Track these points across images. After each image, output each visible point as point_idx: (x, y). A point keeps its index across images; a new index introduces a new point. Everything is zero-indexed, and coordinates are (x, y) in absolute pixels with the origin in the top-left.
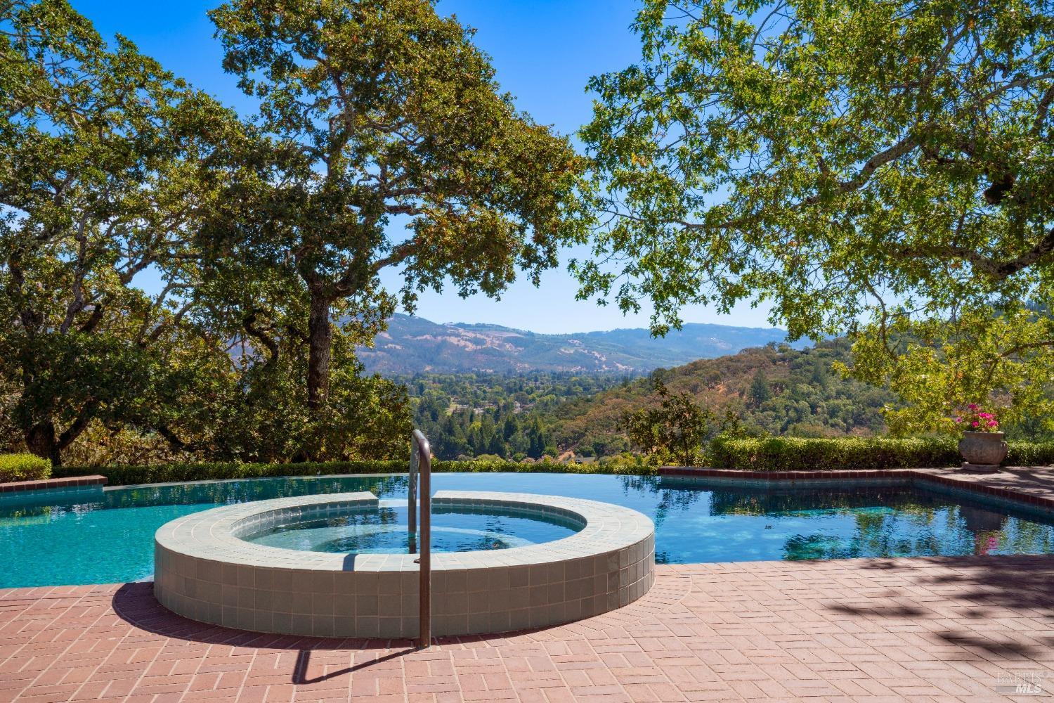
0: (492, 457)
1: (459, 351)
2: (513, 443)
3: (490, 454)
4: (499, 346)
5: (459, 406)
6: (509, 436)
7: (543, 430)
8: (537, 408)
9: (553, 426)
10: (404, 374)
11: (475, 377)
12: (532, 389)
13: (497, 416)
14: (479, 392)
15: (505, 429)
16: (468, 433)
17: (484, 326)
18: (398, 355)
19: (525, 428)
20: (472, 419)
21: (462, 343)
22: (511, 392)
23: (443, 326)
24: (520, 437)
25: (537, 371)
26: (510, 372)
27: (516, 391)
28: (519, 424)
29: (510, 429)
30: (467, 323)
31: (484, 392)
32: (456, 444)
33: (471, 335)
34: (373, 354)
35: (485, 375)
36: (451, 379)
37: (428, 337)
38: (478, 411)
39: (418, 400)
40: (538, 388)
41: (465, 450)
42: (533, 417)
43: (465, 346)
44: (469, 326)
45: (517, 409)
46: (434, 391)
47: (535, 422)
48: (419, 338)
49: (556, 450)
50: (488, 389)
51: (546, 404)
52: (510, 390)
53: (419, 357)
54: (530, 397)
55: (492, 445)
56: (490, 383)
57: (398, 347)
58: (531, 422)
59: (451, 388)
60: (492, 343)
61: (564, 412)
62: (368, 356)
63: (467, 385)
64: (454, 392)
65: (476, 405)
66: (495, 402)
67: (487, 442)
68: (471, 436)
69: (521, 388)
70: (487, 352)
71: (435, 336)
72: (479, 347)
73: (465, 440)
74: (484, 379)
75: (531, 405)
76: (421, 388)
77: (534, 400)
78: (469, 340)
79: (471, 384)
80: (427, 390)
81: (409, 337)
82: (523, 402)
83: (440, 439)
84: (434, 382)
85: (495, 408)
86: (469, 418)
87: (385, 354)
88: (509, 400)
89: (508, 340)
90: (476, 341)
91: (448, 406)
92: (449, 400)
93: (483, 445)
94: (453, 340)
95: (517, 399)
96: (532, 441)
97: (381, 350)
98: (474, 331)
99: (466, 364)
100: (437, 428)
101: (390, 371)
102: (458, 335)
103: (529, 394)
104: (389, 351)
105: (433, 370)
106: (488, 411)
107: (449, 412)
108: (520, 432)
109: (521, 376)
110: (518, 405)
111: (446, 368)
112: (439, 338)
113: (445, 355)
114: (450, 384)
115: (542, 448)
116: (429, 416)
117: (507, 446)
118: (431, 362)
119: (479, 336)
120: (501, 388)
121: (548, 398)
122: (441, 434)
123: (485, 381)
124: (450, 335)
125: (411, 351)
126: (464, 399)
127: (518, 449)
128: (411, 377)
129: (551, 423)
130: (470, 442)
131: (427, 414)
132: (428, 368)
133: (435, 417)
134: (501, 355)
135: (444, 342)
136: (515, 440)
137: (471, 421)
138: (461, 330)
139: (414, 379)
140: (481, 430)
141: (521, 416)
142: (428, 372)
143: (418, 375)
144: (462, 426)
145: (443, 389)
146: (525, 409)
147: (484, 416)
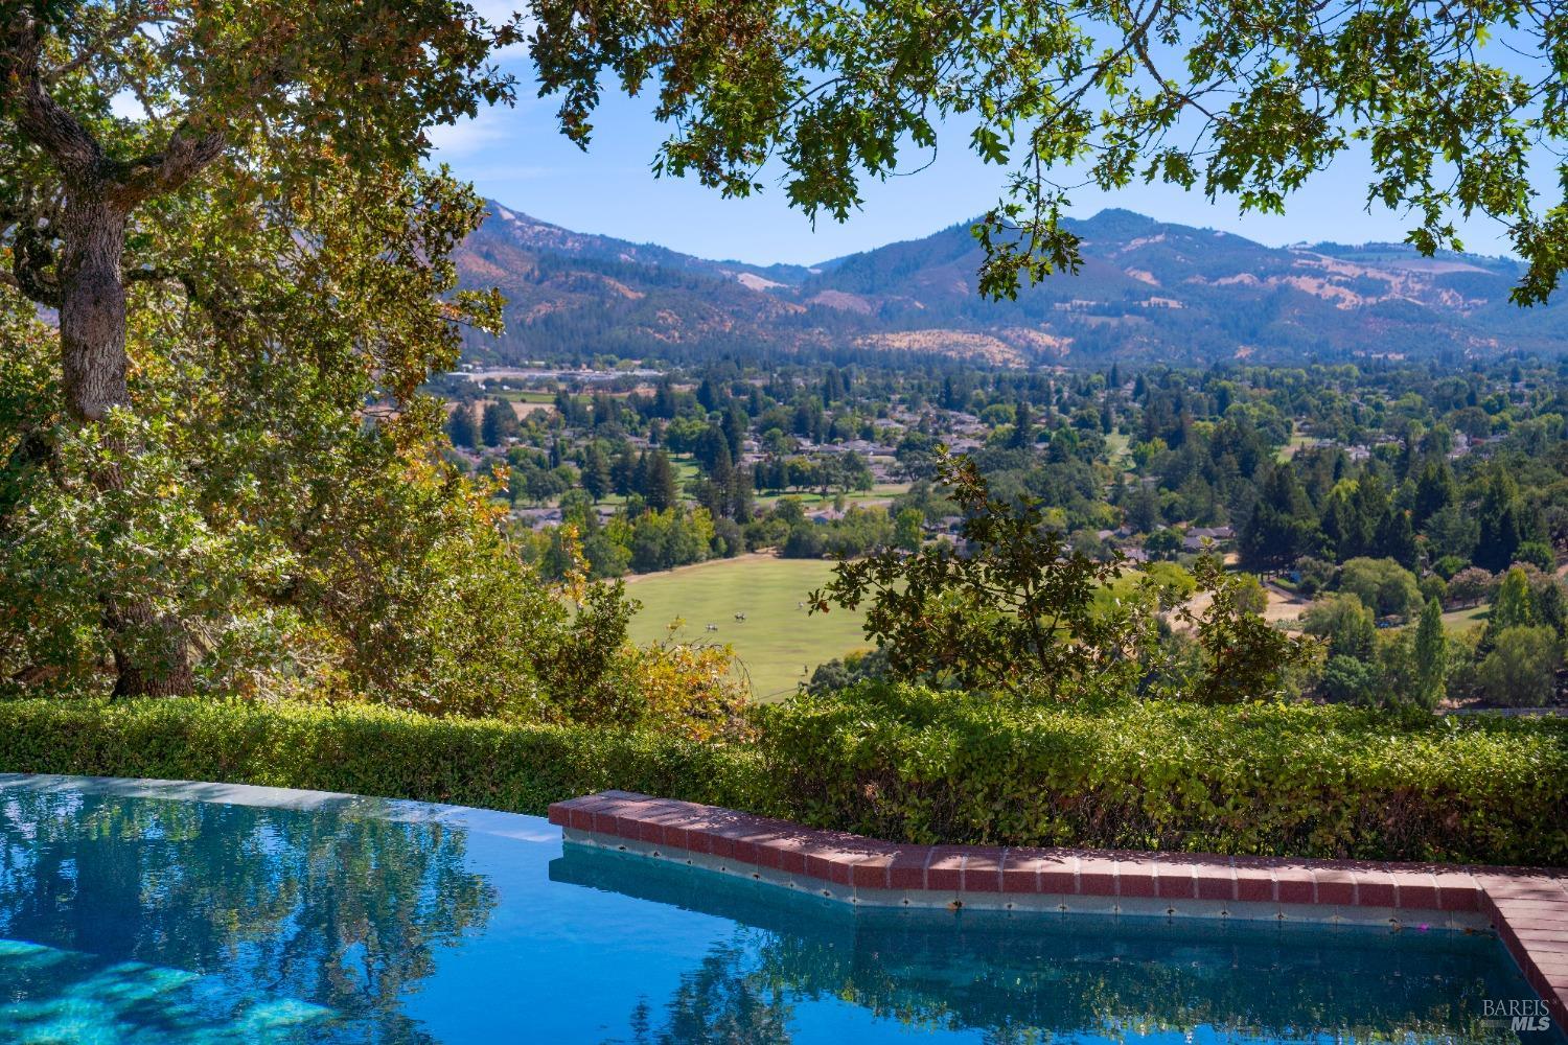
0: (1380, 563)
1: (1321, 311)
2: (1437, 533)
3: (1374, 556)
4: (1424, 296)
5: (1311, 442)
6: (1428, 515)
7: (1516, 501)
8: (1510, 445)
9: (1544, 492)
10: (1185, 361)
11: (1356, 371)
12: (1500, 399)
13: (1403, 464)
14: (1364, 408)
15: (1419, 498)
16: (1324, 507)
18: (1173, 323)
19: (1471, 496)
20: (1339, 469)
21: (1329, 291)
22: (1447, 408)
23: (1283, 252)
24: (1456, 517)
25: (1521, 355)
26: (1447, 358)
27: (1458, 405)
28: (1456, 488)
29: (1432, 497)
30: (1341, 242)
31: (1378, 407)
32: (1294, 531)
33: (1351, 271)
34: (1114, 322)
35: (1382, 366)
36: (1297, 378)
37: (1246, 278)
38: (1358, 453)
39: (1211, 426)
40: (1520, 398)
41: (1315, 549)
42: (1493, 469)
43: (1337, 299)
44: (1347, 249)
45: (1460, 446)
46: (1253, 407)
47: (1498, 481)
48: (1223, 281)
49: (1547, 550)
50: (1388, 402)
51: (1534, 438)
52: (1443, 404)
53: (1223, 326)
54: (1495, 419)
55: (1379, 535)
56: (1395, 387)
57: (1173, 304)
58: (1487, 482)
59: (1294, 399)
60: (1405, 289)
62: (1105, 326)
63: (1337, 391)
64: (1302, 409)
65: (1354, 439)
66: (1403, 433)
67: (1370, 527)
68: (1332, 512)
69: (1472, 400)
70: (1389, 312)
71: (1262, 277)
72: (1371, 300)
73: (1315, 523)
74: (1378, 377)
75: (1496, 439)
76: (1223, 398)
77: (1504, 426)
78: (1347, 285)
79: (1346, 388)
80: (1234, 405)
81: (1199, 279)
82: (1475, 431)
83: (1255, 520)
84: (1255, 384)
85: (1395, 445)
86: (1331, 469)
87: (1142, 320)
88: (1440, 426)
89: (1448, 281)
90: (1362, 287)
91: (1285, 442)
92: (1288, 427)
93: (1358, 537)
94: (1308, 285)
95: (1460, 424)
96: (1486, 526)
97: (1133, 311)
98: (1359, 261)
99: (1337, 344)
100: (1251, 491)
101: (1153, 359)
102: (1317, 274)
103: (1494, 412)
104: (1151, 314)
105: (1255, 356)
106: (1381, 454)
107: (1284, 456)
108: (1457, 506)
109: (1475, 368)
110: (1462, 439)
111: (1287, 350)
112: (1273, 280)
113: (1286, 321)
114: (1293, 389)
115: (1514, 547)
116: (1236, 466)
117: (1421, 539)
118: (1252, 336)
119: (1372, 273)
120: (1419, 398)
121: (1543, 421)
122: (1257, 508)
123: (1380, 382)
124: (1299, 273)
125: (1204, 313)
126: (1325, 424)
127: (1449, 547)
128: (1199, 373)
129: (1540, 485)
130: (1329, 525)
131: (1232, 460)
132: (1243, 352)
133: (1247, 468)
134: (1427, 317)
135: (1284, 289)
136: (1442, 523)
137: (1337, 477)
138: (1327, 261)
139: (1207, 378)
140: (1355, 500)
141: (1463, 466)
142: (1242, 361)
143: (1218, 369)
144: (1311, 488)
145: (1276, 401)
146: (1477, 450)
147: (1370, 464)
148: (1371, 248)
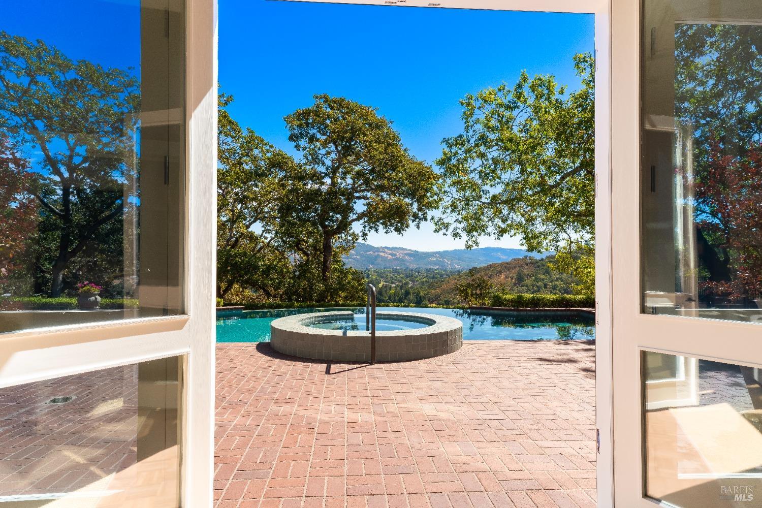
1: (384, 259)
4: (403, 257)
5: (385, 283)
6: (407, 296)
7: (422, 294)
8: (419, 284)
10: (359, 268)
11: (392, 270)
12: (417, 276)
13: (401, 288)
14: (393, 277)
15: (405, 293)
17: (396, 248)
19: (414, 293)
20: (390, 288)
21: (386, 255)
23: (378, 248)
24: (411, 297)
25: (419, 268)
26: (407, 268)
28: (411, 291)
29: (407, 293)
30: (388, 246)
31: (396, 277)
33: (390, 252)
35: (396, 269)
36: (381, 271)
37: (371, 252)
38: (393, 285)
40: (420, 276)
42: (417, 288)
43: (388, 257)
44: (389, 248)
46: (374, 276)
47: (418, 291)
48: (367, 253)
51: (423, 283)
52: (407, 277)
53: (367, 261)
55: (399, 300)
56: (398, 273)
57: (358, 257)
58: (416, 291)
59: (381, 275)
60: (399, 255)
61: (431, 286)
64: (383, 277)
65: (392, 283)
66: (401, 281)
67: (397, 298)
69: (412, 276)
70: (396, 259)
71: (374, 252)
72: (394, 257)
74: (395, 271)
75: (417, 283)
76: (368, 275)
77: (418, 281)
78: (389, 254)
79: (390, 273)
82: (413, 281)
84: (374, 273)
85: (400, 284)
88: (407, 281)
89: (406, 254)
90: (392, 255)
91: (380, 283)
93: (395, 300)
94: (382, 254)
95: (410, 280)
96: (417, 299)
97: (351, 258)
98: (391, 250)
99: (388, 265)
102: (384, 252)
103: (416, 278)
104: (354, 259)
105: (373, 267)
106: (397, 285)
107: (380, 286)
108: (412, 295)
109: (412, 270)
110: (411, 283)
111: (379, 266)
112: (376, 253)
113: (379, 260)
114: (381, 273)
117: (406, 301)
118: (372, 264)
119: (394, 252)
120: (403, 275)
121: (424, 280)
122: (377, 295)
123: (396, 272)
124: (381, 252)
125: (364, 259)
126: (387, 280)
127: (410, 302)
128: (363, 270)
129: (425, 291)
130: (390, 298)
132: (371, 266)
134: (403, 260)
135: (378, 255)
136: (409, 298)
137: (390, 290)
138: (386, 250)
139: (365, 271)
140: (394, 294)
141: (411, 288)
142: (371, 268)
143: (367, 269)
144: (386, 291)
145: (378, 275)
146: (414, 285)
147: (395, 287)
148: (393, 248)
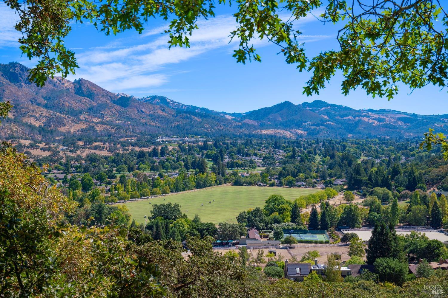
0: (382, 188)
1: (369, 126)
2: (397, 181)
3: (381, 187)
4: (394, 122)
5: (366, 158)
6: (395, 177)
7: (417, 174)
8: (415, 159)
9: (423, 171)
10: (336, 138)
11: (377, 141)
12: (413, 148)
13: (389, 164)
14: (379, 150)
15: (392, 172)
16: (369, 174)
17: (384, 111)
18: (332, 128)
19: (406, 172)
20: (373, 165)
21: (371, 121)
22: (400, 150)
23: (359, 111)
24: (402, 177)
25: (418, 137)
26: (400, 138)
27: (403, 149)
28: (402, 170)
29: (396, 172)
30: (374, 109)
31: (383, 149)
32: (361, 180)
33: (376, 116)
34: (318, 128)
35: (384, 139)
36: (363, 142)
37: (350, 117)
38: (378, 161)
39: (341, 154)
40: (418, 148)
41: (366, 185)
42: (411, 166)
43: (373, 123)
44: (375, 111)
45: (403, 159)
46: (352, 149)
47: (412, 168)
48: (345, 118)
49: (425, 186)
50: (385, 148)
51: (421, 158)
52: (399, 149)
53: (345, 129)
54: (412, 153)
55: (382, 182)
56: (387, 145)
57: (332, 123)
58: (409, 168)
59: (362, 147)
60: (390, 121)
61: (432, 163)
62: (315, 129)
63: (373, 146)
64: (364, 150)
65: (377, 157)
66: (389, 156)
67: (380, 179)
68: (371, 175)
69: (406, 148)
70: (386, 126)
71: (354, 117)
72: (381, 123)
73: (366, 178)
75: (412, 158)
76: (344, 147)
77: (414, 155)
78: (375, 119)
79: (375, 145)
80: (347, 149)
81: (339, 118)
82: (407, 156)
83: (351, 177)
84: (352, 143)
85: (387, 159)
86: (371, 165)
87: (325, 127)
88: (398, 155)
89: (400, 119)
90: (379, 120)
91: (359, 158)
92: (360, 154)
93: (377, 182)
94: (366, 119)
95: (403, 154)
96: (409, 179)
97: (322, 125)
98: (378, 114)
99: (373, 134)
100: (351, 170)
101: (327, 137)
102: (368, 117)
103: (412, 151)
104: (327, 126)
105: (353, 137)
106: (383, 161)
107: (359, 161)
108: (402, 175)
109: (407, 140)
110: (404, 158)
111: (361, 135)
112: (357, 118)
113: (360, 128)
114: (361, 145)
115: (416, 185)
116: (347, 164)
117: (393, 183)
118: (352, 132)
119: (381, 117)
120: (393, 147)
121: (424, 154)
122: (352, 174)
123: (383, 143)
124: (363, 116)
125: (340, 126)
126: (370, 154)
127: (400, 185)
128: (338, 141)
129: (423, 169)
130: (370, 179)
131: (346, 162)
132: (350, 135)
133: (350, 164)
134: (395, 128)
135: (360, 120)
136: (398, 179)
137: (372, 167)
138: (370, 113)
139: (340, 142)
140: (376, 172)
141: (404, 165)
142: (349, 138)
143: (344, 140)
144: (366, 169)
145: (358, 148)
146: (407, 160)
147: (380, 164)
148: (381, 110)
